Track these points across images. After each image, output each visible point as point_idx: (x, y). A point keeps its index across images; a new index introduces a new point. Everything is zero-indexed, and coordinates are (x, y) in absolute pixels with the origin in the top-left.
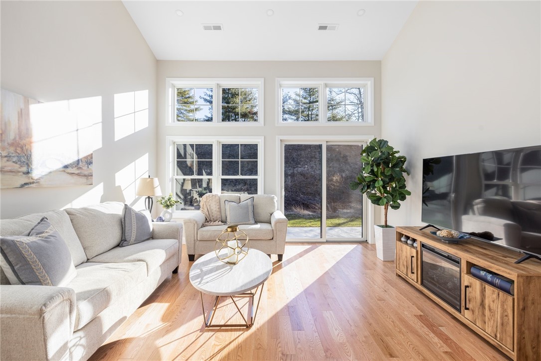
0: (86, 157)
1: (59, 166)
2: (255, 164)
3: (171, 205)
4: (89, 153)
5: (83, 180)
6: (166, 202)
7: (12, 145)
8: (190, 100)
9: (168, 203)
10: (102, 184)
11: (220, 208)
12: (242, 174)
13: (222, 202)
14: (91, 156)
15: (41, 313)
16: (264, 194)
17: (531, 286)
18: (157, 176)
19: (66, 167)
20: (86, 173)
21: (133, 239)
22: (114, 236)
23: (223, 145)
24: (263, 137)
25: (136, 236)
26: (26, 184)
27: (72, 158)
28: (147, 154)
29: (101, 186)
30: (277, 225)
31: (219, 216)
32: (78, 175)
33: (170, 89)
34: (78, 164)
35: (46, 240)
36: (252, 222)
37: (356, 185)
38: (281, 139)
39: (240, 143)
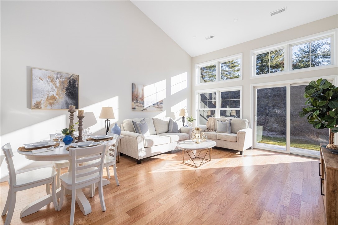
0: (160, 101)
1: (151, 104)
2: (239, 102)
3: (192, 121)
4: (161, 100)
5: (159, 109)
7: (140, 99)
8: (235, 64)
9: (190, 120)
10: (166, 111)
11: (215, 124)
13: (216, 122)
14: (162, 101)
15: (137, 138)
16: (243, 118)
18: (191, 108)
19: (154, 105)
20: (160, 107)
22: (166, 129)
23: (222, 93)
24: (242, 87)
25: (173, 130)
26: (143, 110)
27: (155, 102)
28: (186, 100)
29: (165, 111)
30: (239, 134)
31: (214, 128)
32: (158, 107)
33: (197, 69)
34: (158, 104)
35: (142, 124)
36: (228, 132)
37: (303, 114)
38: (255, 85)
39: (230, 91)
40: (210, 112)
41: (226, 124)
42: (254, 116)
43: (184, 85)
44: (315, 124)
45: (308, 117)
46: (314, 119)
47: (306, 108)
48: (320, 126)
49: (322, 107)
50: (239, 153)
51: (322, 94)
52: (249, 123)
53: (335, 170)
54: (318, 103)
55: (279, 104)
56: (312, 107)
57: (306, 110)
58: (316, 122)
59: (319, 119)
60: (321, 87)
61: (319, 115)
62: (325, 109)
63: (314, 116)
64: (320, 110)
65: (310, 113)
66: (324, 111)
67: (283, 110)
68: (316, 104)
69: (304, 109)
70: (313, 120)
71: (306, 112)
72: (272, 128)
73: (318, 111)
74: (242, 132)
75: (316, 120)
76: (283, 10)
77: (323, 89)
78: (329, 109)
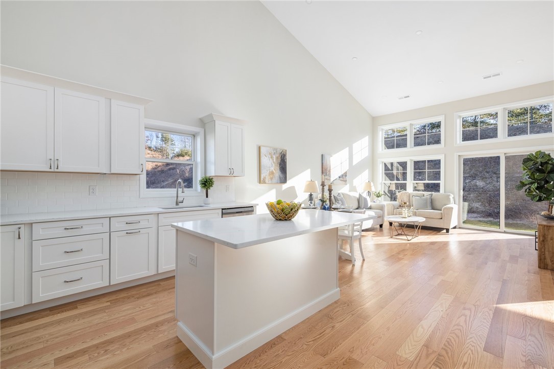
0: (345, 173)
1: (337, 177)
2: (439, 173)
3: (380, 196)
4: (345, 171)
5: (344, 183)
6: (377, 194)
7: (329, 171)
11: (409, 199)
12: (428, 180)
13: (411, 196)
16: (445, 192)
17: (550, 231)
18: (373, 181)
19: (339, 177)
20: (345, 179)
21: (363, 207)
22: (356, 205)
23: (414, 162)
24: (444, 155)
27: (340, 175)
28: (367, 170)
29: (349, 185)
30: (445, 210)
32: (342, 180)
33: (380, 132)
34: (342, 176)
36: (429, 208)
37: (521, 187)
38: (460, 154)
39: (427, 160)
40: (394, 185)
41: (426, 200)
42: (459, 190)
43: (366, 153)
44: (533, 197)
45: (526, 190)
46: (532, 192)
47: (524, 181)
48: (538, 198)
49: (540, 180)
50: (445, 231)
51: (540, 167)
52: (454, 198)
53: (545, 226)
54: (536, 176)
55: (481, 173)
56: (530, 179)
57: (524, 183)
58: (535, 195)
59: (537, 191)
60: (539, 160)
61: (537, 188)
62: (543, 182)
63: (532, 189)
64: (538, 183)
65: (528, 186)
66: (542, 184)
67: (488, 182)
68: (534, 177)
69: (521, 182)
70: (531, 194)
71: (523, 185)
72: (472, 208)
73: (536, 184)
74: (448, 207)
75: (534, 193)
76: (499, 74)
77: (541, 162)
78: (547, 182)
